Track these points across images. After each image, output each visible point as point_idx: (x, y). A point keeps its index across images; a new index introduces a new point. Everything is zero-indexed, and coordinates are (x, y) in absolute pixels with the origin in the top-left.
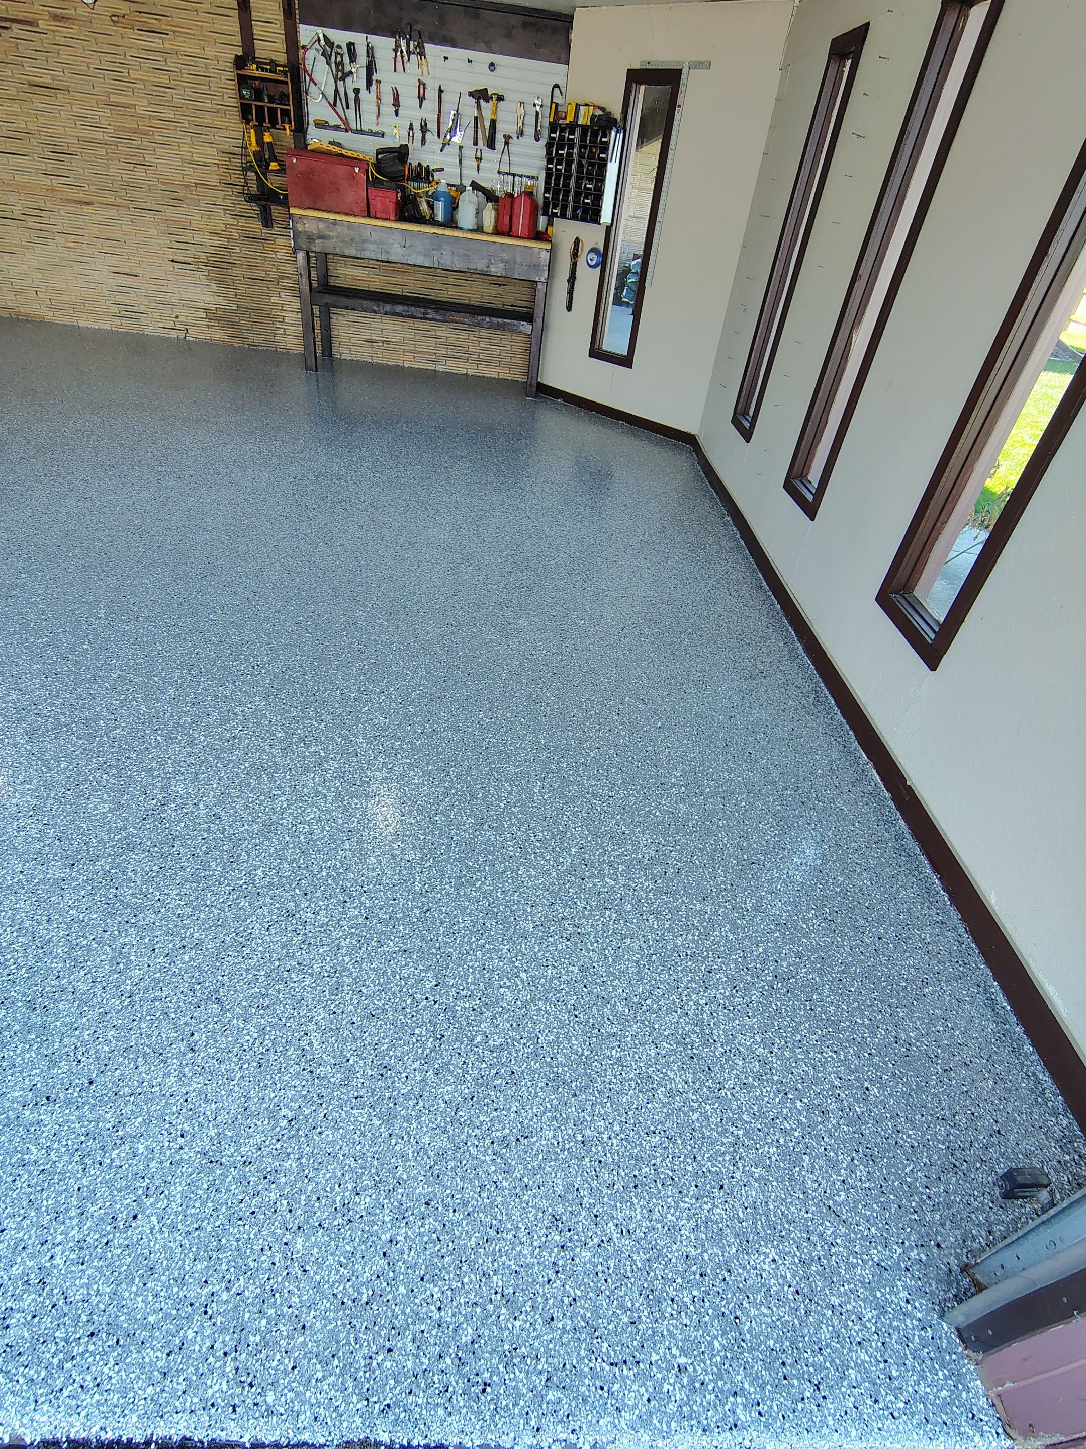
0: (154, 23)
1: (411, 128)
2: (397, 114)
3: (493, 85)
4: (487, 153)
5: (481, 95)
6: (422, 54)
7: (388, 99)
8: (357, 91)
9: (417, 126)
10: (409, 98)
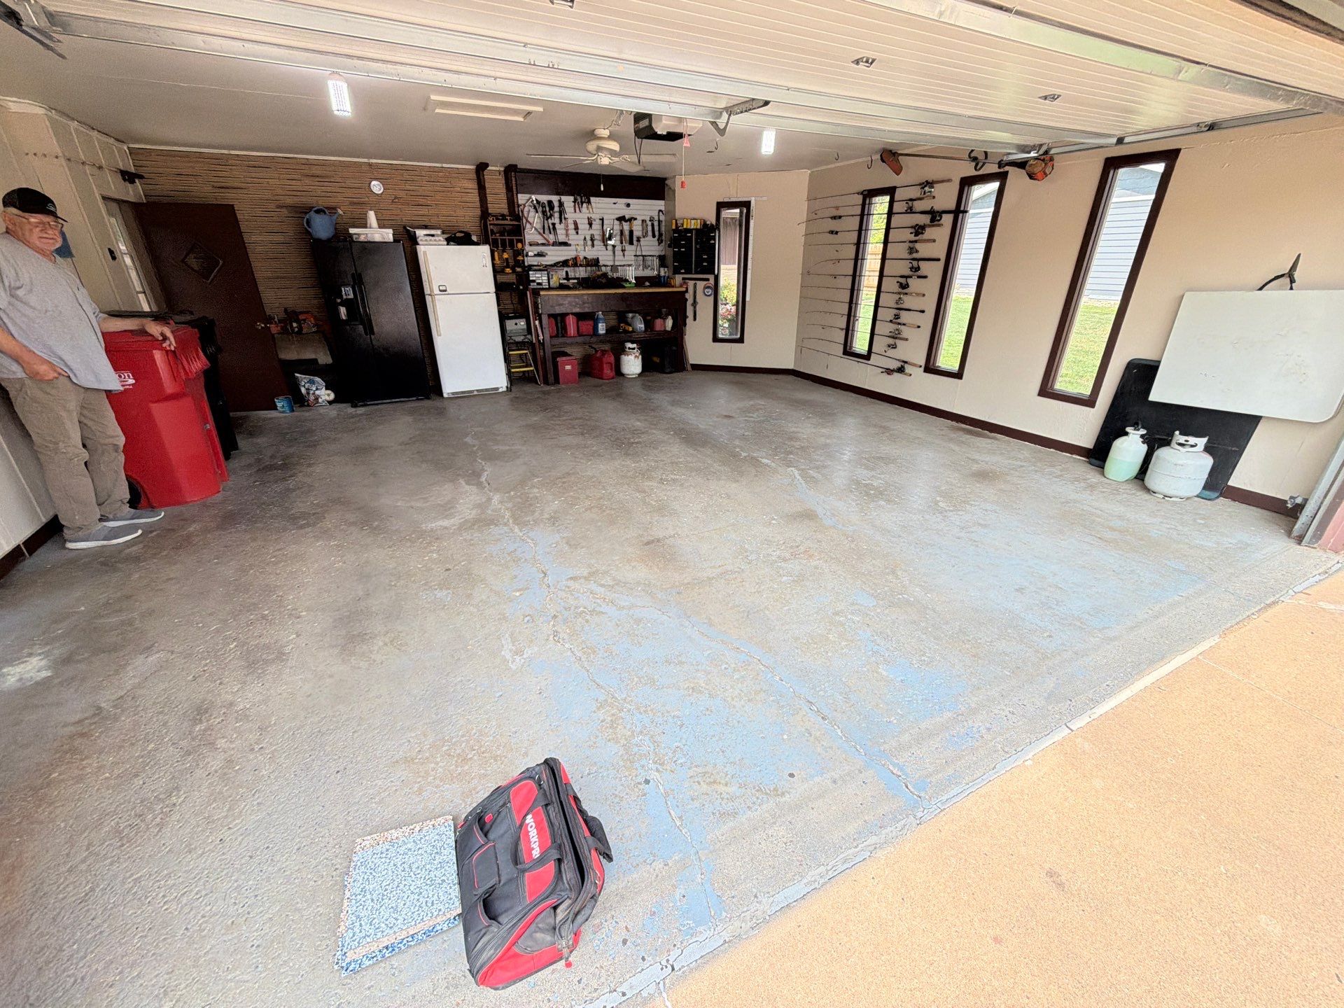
0: (422, 201)
1: (585, 238)
2: (577, 233)
3: (628, 213)
4: (628, 247)
5: (621, 219)
6: (589, 202)
7: (572, 226)
8: (554, 224)
9: (588, 238)
10: (583, 225)
